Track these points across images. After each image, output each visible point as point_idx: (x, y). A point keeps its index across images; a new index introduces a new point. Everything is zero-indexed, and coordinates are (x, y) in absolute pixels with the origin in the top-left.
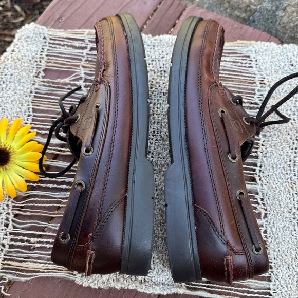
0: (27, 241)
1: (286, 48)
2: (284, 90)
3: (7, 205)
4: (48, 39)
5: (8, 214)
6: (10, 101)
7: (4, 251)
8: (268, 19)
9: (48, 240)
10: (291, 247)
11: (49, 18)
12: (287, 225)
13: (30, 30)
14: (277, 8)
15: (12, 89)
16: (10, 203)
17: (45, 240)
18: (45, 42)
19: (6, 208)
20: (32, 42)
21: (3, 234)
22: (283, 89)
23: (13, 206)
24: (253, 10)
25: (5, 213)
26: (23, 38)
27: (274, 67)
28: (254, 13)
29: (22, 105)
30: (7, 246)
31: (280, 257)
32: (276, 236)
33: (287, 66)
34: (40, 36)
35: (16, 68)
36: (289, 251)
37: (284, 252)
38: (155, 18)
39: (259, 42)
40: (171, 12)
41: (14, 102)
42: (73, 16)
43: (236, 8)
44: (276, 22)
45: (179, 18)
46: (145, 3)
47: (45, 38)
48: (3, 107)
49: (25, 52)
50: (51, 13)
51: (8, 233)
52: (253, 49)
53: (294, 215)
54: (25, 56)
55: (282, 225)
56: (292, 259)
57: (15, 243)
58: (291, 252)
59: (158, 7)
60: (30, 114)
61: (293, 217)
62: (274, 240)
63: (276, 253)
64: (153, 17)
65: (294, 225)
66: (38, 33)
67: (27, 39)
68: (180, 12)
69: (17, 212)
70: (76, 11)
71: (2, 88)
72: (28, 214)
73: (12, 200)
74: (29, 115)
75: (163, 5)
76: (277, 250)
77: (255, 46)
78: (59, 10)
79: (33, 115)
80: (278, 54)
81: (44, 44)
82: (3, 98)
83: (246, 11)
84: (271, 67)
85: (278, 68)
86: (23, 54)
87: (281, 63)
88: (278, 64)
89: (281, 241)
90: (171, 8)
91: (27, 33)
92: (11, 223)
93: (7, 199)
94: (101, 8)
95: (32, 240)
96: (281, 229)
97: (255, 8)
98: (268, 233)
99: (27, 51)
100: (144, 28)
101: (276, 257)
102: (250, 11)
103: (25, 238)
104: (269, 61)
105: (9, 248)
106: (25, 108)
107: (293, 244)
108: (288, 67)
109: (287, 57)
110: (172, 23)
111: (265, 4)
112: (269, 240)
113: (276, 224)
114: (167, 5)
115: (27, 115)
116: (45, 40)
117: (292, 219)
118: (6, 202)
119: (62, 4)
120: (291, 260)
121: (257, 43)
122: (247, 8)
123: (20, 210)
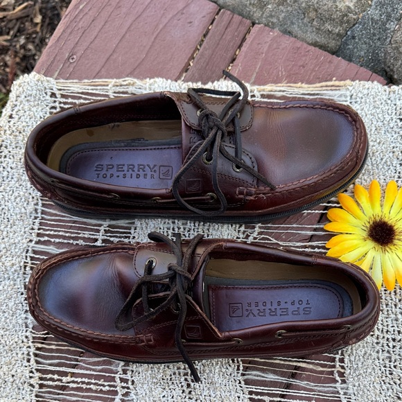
0: (58, 380)
1: (394, 92)
2: (384, 160)
3: (27, 337)
4: (58, 96)
5: (29, 347)
6: (13, 198)
7: (34, 392)
8: (374, 35)
9: (83, 380)
10: (373, 380)
11: (54, 58)
12: (369, 352)
13: (31, 84)
14: (389, 16)
15: (16, 179)
16: (28, 334)
17: (79, 380)
18: (55, 102)
19: (25, 340)
20: (36, 103)
21: (28, 372)
22: (382, 159)
23: (34, 338)
24: (352, 20)
25: (25, 347)
26: (23, 96)
27: (375, 123)
28: (354, 25)
29: (28, 204)
30: (37, 386)
31: (361, 393)
32: (355, 366)
33: (394, 120)
34: (46, 93)
35: (17, 145)
36: (371, 385)
37: (365, 386)
38: (205, 48)
39: (357, 81)
40: (229, 37)
41: (18, 199)
42: (89, 51)
43: (327, 19)
44: (386, 38)
45: (240, 47)
46: (191, 22)
47: (53, 95)
48: (3, 207)
49: (27, 120)
50: (58, 49)
51: (33, 370)
52: (348, 93)
53: (378, 338)
54: (28, 126)
55: (363, 352)
56: (376, 395)
57: (45, 383)
58: (374, 386)
59: (210, 28)
60: (36, 215)
61: (376, 341)
62: (352, 371)
63: (356, 388)
64: (202, 47)
65: (378, 352)
66: (43, 89)
67: (28, 98)
68: (241, 36)
69: (40, 345)
70: (91, 43)
71: (3, 177)
72: (53, 347)
73: (31, 330)
74: (36, 218)
75: (217, 26)
76: (357, 384)
77: (351, 88)
78: (67, 42)
79: (40, 218)
80: (383, 101)
81: (53, 105)
82: (4, 193)
83: (342, 23)
84: (370, 122)
85: (381, 124)
86: (24, 124)
87: (386, 116)
88: (382, 118)
89: (362, 372)
90: (228, 30)
91: (27, 89)
92: (32, 358)
93: (25, 329)
94: (127, 36)
95: (64, 379)
96: (361, 357)
97: (355, 17)
98: (346, 362)
99: (30, 118)
100: (190, 65)
101: (356, 393)
102: (348, 22)
103: (56, 377)
104: (370, 112)
105: (40, 388)
106: (31, 207)
107: (377, 375)
108: (396, 122)
109: (395, 107)
110: (229, 55)
111: (371, 11)
112: (348, 372)
113: (354, 352)
114: (223, 24)
115: (33, 217)
116: (53, 99)
117: (374, 344)
118: (24, 333)
119: (71, 33)
120: (374, 396)
121: (354, 83)
122: (343, 18)
123: (42, 343)
